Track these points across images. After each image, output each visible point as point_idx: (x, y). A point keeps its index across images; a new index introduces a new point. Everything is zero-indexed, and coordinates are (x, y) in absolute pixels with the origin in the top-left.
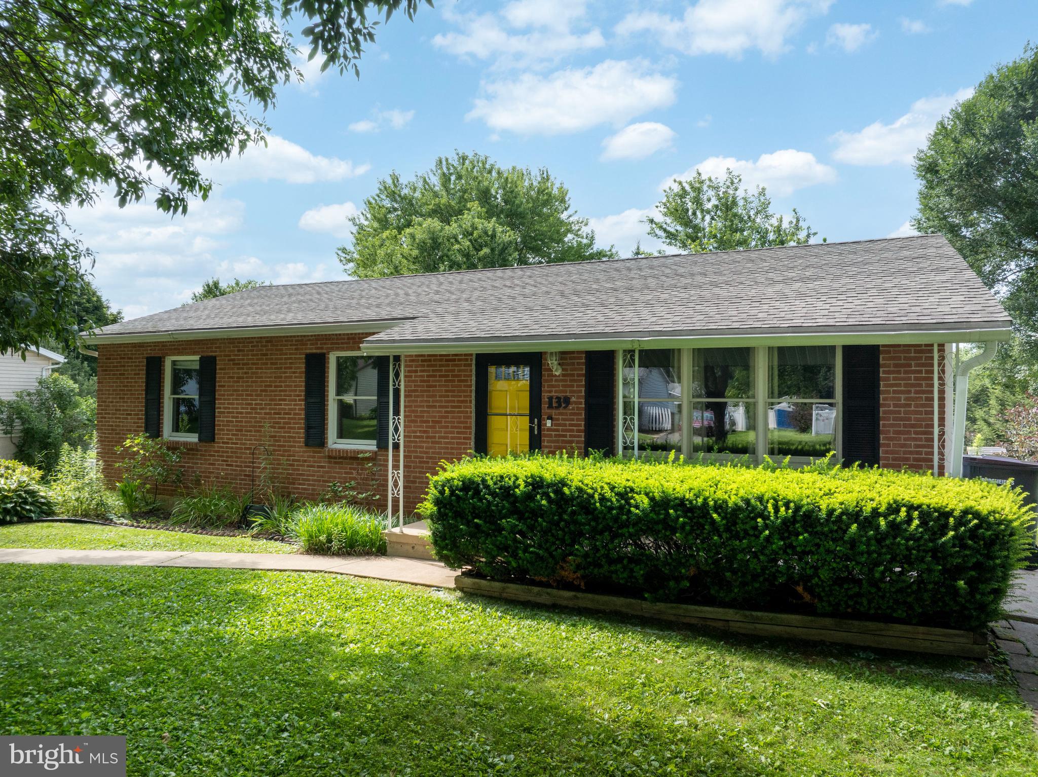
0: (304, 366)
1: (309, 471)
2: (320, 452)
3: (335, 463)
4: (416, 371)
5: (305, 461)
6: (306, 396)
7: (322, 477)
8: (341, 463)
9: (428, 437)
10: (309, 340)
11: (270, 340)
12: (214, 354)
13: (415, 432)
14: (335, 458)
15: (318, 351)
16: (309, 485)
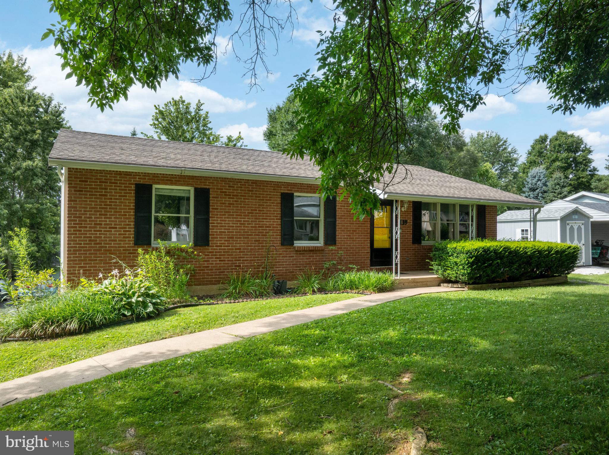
0: (279, 199)
1: (284, 259)
2: (290, 249)
3: (300, 254)
4: (344, 206)
5: (281, 254)
6: (281, 217)
7: (292, 262)
8: (304, 254)
9: (350, 238)
10: (283, 185)
11: (255, 182)
12: (207, 187)
13: (344, 236)
14: (300, 251)
15: (289, 192)
16: (283, 267)
